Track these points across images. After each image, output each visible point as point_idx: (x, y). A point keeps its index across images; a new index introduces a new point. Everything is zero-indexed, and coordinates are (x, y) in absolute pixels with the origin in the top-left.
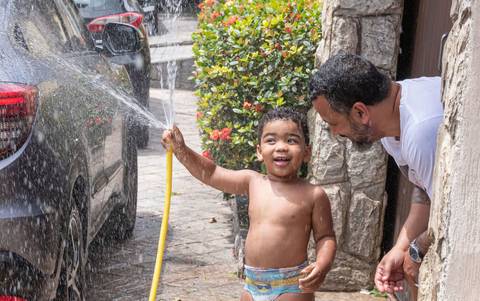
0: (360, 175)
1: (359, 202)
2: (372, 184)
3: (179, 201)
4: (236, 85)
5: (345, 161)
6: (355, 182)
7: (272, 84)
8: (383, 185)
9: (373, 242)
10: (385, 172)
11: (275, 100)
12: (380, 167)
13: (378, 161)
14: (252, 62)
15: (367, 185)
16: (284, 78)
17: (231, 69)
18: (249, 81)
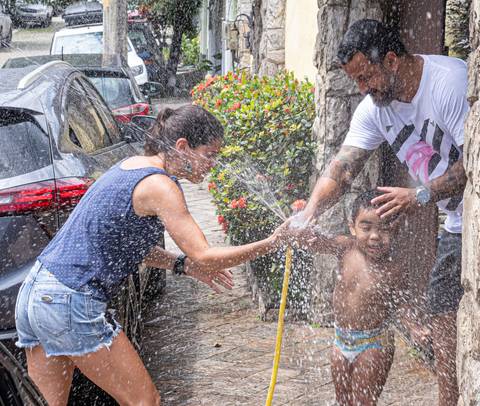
7: (277, 157)
11: (282, 171)
14: (260, 141)
16: (288, 152)
17: (242, 148)
18: (258, 156)
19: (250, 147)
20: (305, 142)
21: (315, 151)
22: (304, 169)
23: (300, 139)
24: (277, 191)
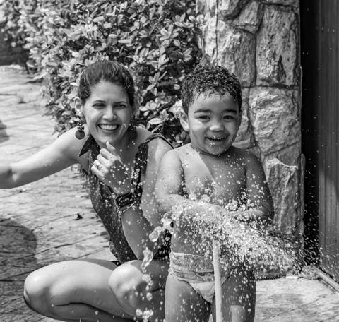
0: (271, 137)
1: (272, 170)
2: (285, 146)
3: (28, 200)
4: (104, 45)
5: (250, 122)
6: (265, 146)
7: (148, 39)
8: (299, 145)
9: (294, 215)
10: (299, 130)
11: (156, 58)
12: (293, 124)
13: (290, 117)
14: (122, 16)
15: (279, 148)
16: (163, 31)
17: (96, 28)
18: (119, 38)
19: (107, 26)
20: (187, 17)
21: (202, 28)
22: (187, 55)
23: (180, 12)
24: (149, 88)
